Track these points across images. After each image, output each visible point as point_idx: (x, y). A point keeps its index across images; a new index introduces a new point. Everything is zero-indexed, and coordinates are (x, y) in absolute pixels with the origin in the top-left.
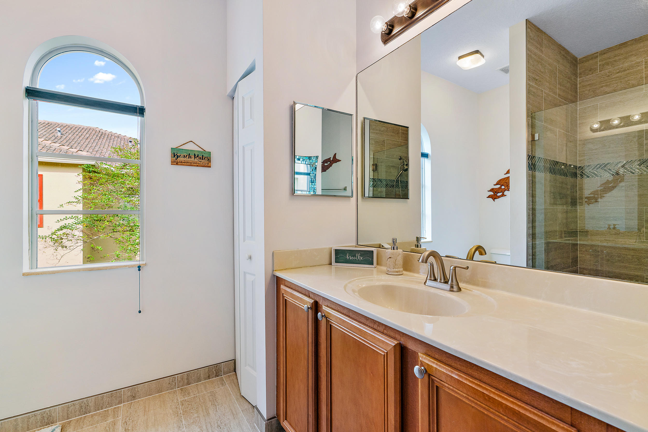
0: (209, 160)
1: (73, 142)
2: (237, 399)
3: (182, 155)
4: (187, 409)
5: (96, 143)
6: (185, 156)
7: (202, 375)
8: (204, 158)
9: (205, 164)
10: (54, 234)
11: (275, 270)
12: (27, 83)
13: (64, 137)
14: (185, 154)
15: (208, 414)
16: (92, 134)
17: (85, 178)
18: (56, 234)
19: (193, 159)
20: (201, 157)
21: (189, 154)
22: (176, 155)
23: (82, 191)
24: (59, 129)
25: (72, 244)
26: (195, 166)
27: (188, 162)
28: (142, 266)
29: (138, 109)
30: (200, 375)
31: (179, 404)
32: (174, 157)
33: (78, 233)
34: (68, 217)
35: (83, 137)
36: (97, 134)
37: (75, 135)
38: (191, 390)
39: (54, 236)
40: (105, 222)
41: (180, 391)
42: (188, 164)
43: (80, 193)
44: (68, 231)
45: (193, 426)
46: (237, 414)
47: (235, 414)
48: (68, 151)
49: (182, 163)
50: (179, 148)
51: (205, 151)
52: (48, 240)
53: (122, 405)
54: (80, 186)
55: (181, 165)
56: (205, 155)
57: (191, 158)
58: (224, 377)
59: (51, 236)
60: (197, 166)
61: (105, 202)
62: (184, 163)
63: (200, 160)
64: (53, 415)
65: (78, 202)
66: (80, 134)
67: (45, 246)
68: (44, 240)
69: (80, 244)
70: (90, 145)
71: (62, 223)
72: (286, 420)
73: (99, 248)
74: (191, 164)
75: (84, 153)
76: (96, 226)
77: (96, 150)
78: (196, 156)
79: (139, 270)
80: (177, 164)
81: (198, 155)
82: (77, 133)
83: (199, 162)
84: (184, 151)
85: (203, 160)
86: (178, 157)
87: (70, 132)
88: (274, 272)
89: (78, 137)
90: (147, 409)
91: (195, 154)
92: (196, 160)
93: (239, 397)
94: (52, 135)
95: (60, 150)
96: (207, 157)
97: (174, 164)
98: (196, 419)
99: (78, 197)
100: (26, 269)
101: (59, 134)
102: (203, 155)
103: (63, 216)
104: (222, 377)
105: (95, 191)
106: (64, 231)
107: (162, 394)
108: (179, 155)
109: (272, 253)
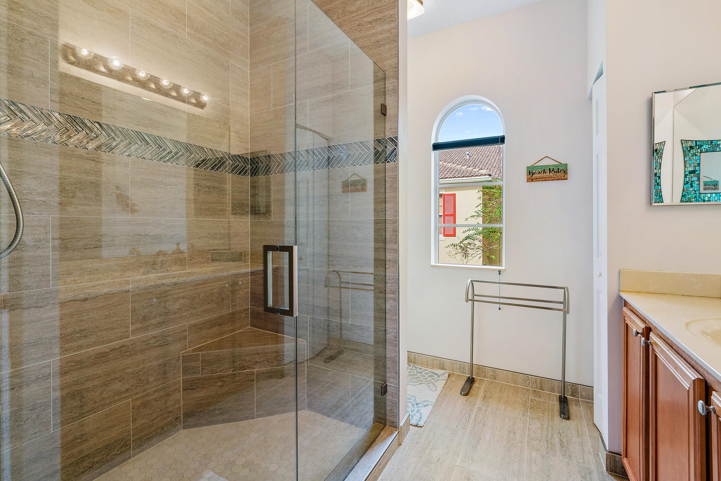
0: (565, 172)
1: (477, 162)
2: (588, 424)
3: (537, 172)
4: (534, 407)
5: (494, 160)
6: (540, 172)
7: (556, 387)
8: (559, 171)
9: (561, 177)
10: (461, 242)
11: (622, 291)
12: (433, 142)
13: (471, 159)
14: (540, 170)
15: (553, 420)
16: (492, 151)
17: (484, 194)
18: (463, 243)
19: (548, 174)
20: (556, 171)
21: (544, 170)
22: (532, 172)
23: (482, 205)
24: (467, 153)
25: (474, 252)
26: (550, 180)
27: (543, 178)
28: (501, 271)
29: (500, 139)
30: (554, 386)
31: (529, 400)
32: (530, 174)
33: (478, 244)
34: (471, 229)
35: (485, 155)
36: (496, 150)
37: (479, 155)
38: (543, 395)
39: (462, 245)
40: (498, 233)
41: (533, 391)
42: (542, 179)
43: (480, 208)
44: (470, 241)
45: (536, 420)
46: (582, 435)
47: (581, 434)
48: (472, 171)
49: (537, 179)
50: (534, 165)
51: (561, 163)
52: (458, 247)
53: (486, 379)
54: (480, 201)
55: (536, 181)
56: (560, 168)
57: (546, 173)
58: (581, 400)
59: (459, 244)
60: (552, 180)
61: (498, 215)
62: (539, 179)
63: (555, 174)
64: (445, 364)
65: (478, 216)
66: (483, 153)
67: (456, 253)
68: (455, 247)
69: (479, 252)
70: (490, 162)
71: (466, 234)
72: (626, 457)
73: (493, 257)
74: (546, 179)
75: (483, 172)
76: (490, 237)
77: (494, 165)
78: (551, 171)
79: (500, 274)
80: (532, 180)
81: (553, 169)
82: (481, 153)
83: (555, 176)
84: (539, 168)
85: (558, 173)
86: (533, 174)
87: (475, 153)
88: (620, 292)
89: (481, 156)
90: (503, 391)
91: (550, 169)
92: (551, 174)
93: (591, 423)
94: (463, 159)
95: (466, 172)
96: (563, 170)
97: (530, 181)
98: (540, 417)
99: (478, 212)
100: (433, 263)
101: (468, 157)
102: (558, 169)
103: (467, 228)
104: (579, 400)
105: (491, 205)
106: (468, 241)
107: (517, 386)
108: (534, 172)
109: (618, 271)
